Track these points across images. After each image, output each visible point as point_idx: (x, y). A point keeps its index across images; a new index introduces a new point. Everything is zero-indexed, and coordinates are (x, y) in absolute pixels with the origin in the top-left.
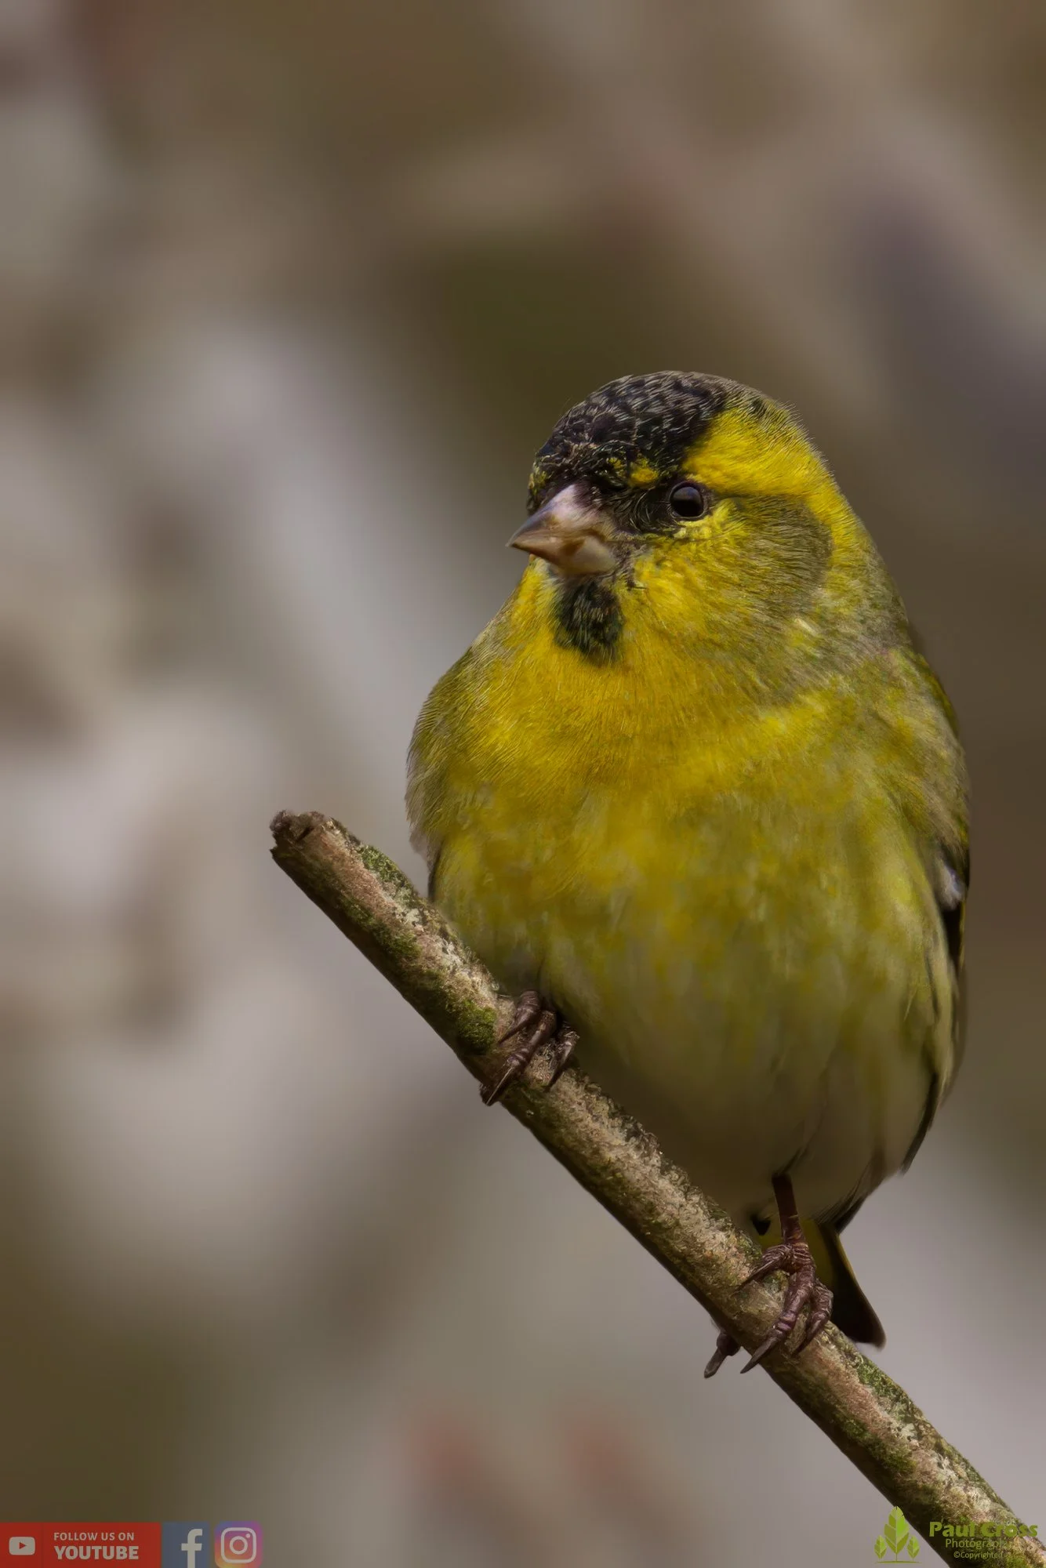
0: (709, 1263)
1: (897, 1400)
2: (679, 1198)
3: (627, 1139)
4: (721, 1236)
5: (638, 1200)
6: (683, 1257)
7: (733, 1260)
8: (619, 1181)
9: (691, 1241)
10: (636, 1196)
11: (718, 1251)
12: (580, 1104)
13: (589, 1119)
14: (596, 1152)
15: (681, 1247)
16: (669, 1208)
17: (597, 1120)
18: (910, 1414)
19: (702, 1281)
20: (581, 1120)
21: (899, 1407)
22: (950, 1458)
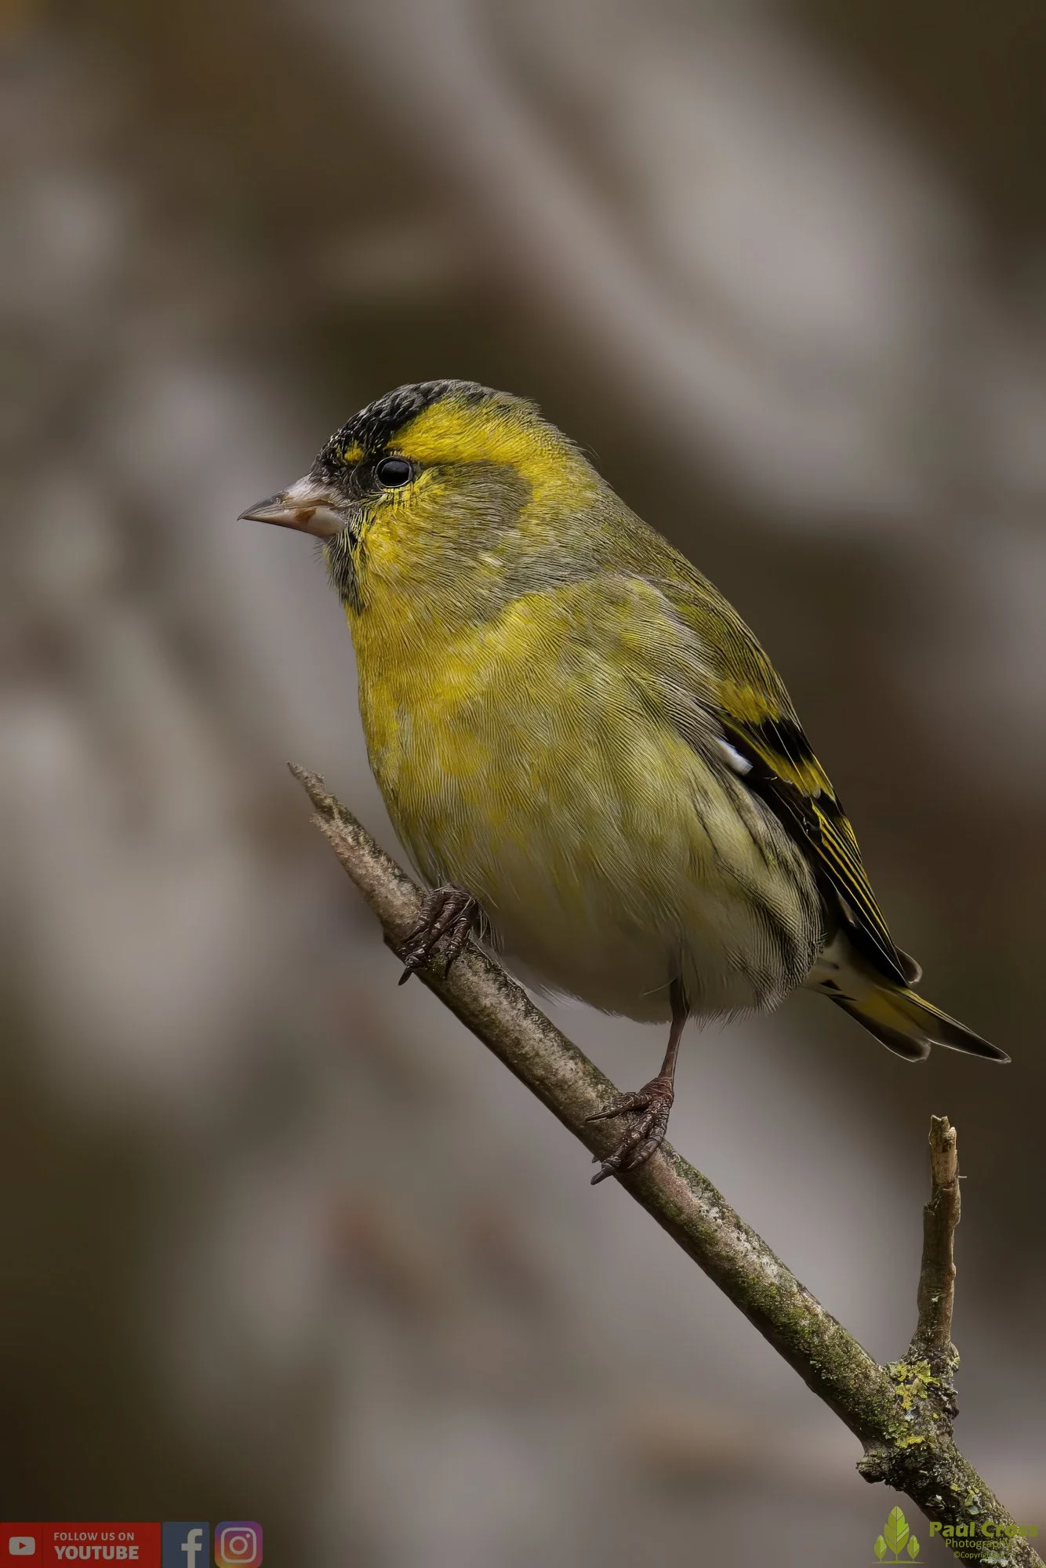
0: (562, 1084)
1: (706, 1189)
2: (539, 1035)
3: (500, 989)
4: (571, 1064)
5: (507, 1036)
6: (542, 1080)
7: (581, 1082)
8: (493, 1022)
9: (548, 1068)
10: (506, 1033)
11: (568, 1075)
12: (463, 962)
13: (469, 975)
14: (476, 999)
15: (540, 1072)
16: (531, 1042)
17: (475, 975)
18: (716, 1201)
19: (556, 1099)
20: (464, 975)
21: (708, 1194)
22: (747, 1233)
